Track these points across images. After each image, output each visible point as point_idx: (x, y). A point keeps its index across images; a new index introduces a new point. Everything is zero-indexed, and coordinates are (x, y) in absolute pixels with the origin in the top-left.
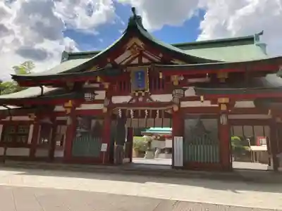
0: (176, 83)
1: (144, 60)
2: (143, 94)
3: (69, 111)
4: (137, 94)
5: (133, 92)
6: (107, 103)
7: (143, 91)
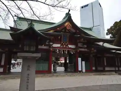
2: (66, 44)
5: (62, 43)
7: (66, 43)
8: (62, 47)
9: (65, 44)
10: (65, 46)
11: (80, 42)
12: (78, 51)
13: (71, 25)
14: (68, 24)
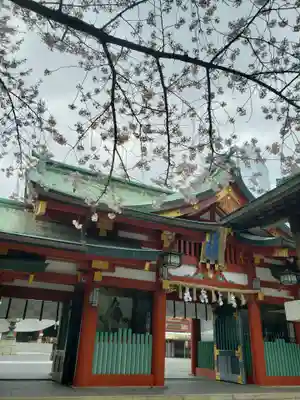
0: (257, 261)
4: (208, 266)
7: (217, 263)
8: (200, 276)
9: (213, 266)
10: (211, 276)
11: (263, 265)
12: (260, 298)
13: (236, 199)
14: (228, 195)
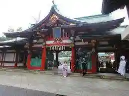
1: (59, 25)
3: (28, 47)
5: (54, 39)
6: (44, 44)
9: (58, 39)
